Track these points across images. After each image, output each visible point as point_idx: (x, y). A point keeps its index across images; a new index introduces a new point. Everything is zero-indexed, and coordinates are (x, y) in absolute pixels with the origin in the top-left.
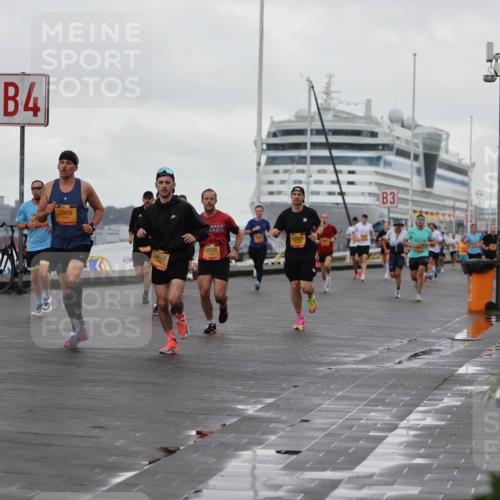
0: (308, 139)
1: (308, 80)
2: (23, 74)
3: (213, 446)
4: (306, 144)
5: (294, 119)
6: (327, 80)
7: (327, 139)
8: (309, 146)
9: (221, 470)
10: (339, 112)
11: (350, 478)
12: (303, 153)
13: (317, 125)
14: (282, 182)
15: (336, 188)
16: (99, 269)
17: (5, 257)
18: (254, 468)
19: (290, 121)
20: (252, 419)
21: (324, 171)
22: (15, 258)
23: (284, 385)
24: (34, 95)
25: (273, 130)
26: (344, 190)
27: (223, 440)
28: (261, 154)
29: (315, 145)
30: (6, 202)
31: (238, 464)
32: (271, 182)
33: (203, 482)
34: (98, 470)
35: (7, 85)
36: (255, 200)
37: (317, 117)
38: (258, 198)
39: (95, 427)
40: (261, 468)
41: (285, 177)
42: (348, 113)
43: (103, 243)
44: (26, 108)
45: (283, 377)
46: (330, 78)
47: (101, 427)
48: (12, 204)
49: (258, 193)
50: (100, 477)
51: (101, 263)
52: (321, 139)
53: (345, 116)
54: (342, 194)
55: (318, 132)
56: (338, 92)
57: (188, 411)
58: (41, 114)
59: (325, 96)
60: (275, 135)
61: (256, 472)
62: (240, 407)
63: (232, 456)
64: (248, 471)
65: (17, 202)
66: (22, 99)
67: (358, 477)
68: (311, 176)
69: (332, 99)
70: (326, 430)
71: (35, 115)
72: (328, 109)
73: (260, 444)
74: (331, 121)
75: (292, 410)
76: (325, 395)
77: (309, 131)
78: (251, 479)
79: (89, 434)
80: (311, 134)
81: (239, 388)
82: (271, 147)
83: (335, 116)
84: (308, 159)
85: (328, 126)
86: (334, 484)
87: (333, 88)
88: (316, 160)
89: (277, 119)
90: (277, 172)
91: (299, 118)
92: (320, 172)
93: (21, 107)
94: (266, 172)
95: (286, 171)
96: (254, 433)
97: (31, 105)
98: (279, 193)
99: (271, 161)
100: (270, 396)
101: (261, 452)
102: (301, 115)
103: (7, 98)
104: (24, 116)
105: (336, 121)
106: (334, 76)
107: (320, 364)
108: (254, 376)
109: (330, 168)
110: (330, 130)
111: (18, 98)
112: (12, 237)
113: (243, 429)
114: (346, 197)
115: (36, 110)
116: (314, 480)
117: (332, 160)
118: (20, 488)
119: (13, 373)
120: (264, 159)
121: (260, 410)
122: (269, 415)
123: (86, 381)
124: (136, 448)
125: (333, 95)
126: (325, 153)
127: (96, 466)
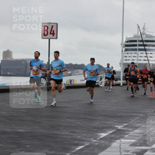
0: (138, 43)
1: (138, 25)
2: (50, 23)
3: (108, 138)
4: (137, 45)
5: (133, 37)
6: (144, 25)
7: (143, 43)
8: (138, 45)
9: (110, 146)
10: (147, 35)
11: (151, 149)
12: (136, 47)
13: (140, 39)
14: (130, 57)
15: (146, 59)
16: (73, 83)
17: (44, 79)
18: (120, 145)
19: (132, 38)
20: (120, 130)
21: (143, 53)
22: (47, 80)
23: (130, 120)
24: (53, 29)
25: (127, 40)
26: (149, 59)
27: (111, 137)
28: (123, 48)
29: (140, 45)
30: (44, 63)
31: (116, 144)
32: (126, 57)
33: (105, 150)
34: (72, 146)
35: (45, 26)
36: (121, 62)
37: (141, 36)
38: (122, 61)
39: (71, 132)
40: (123, 146)
41: (130, 55)
42: (150, 35)
43: (74, 75)
44: (51, 34)
45: (130, 117)
46: (145, 24)
47: (73, 132)
48: (46, 63)
49: (122, 60)
50: (73, 148)
51: (73, 81)
52: (142, 43)
53: (149, 36)
54: (148, 60)
55: (141, 41)
56: (147, 29)
57: (100, 127)
58: (55, 35)
59: (143, 30)
60: (127, 42)
61: (121, 146)
62: (116, 126)
63: (114, 142)
64: (119, 146)
65: (47, 62)
66: (49, 31)
67: (153, 148)
68: (138, 55)
69: (145, 31)
70: (143, 134)
71: (53, 36)
72: (144, 34)
73: (123, 138)
74: (145, 38)
75: (132, 127)
76: (143, 123)
77: (138, 41)
78: (119, 149)
79: (69, 134)
80: (139, 42)
81: (116, 120)
82: (126, 46)
83: (146, 36)
84: (138, 49)
85: (144, 39)
86: (146, 151)
87: (145, 27)
88: (140, 50)
89: (128, 37)
90: (128, 53)
91: (135, 37)
92: (141, 53)
93: (49, 33)
94: (124, 54)
95: (131, 53)
96: (121, 135)
97: (52, 32)
98: (129, 60)
99: (126, 50)
100: (125, 123)
101: (122, 140)
102: (135, 36)
103: (44, 30)
104: (50, 36)
105: (146, 38)
106: (146, 24)
107: (141, 113)
108: (121, 117)
109: (144, 52)
110: (144, 40)
111: (48, 30)
112: (46, 73)
113: (117, 133)
114: (149, 61)
115: (53, 34)
116: (140, 149)
117: (145, 50)
118: (48, 151)
119: (46, 115)
120: (124, 49)
121: (122, 127)
122: (125, 129)
123: (68, 118)
124: (84, 139)
125: (145, 30)
126: (143, 48)
127: (72, 144)
